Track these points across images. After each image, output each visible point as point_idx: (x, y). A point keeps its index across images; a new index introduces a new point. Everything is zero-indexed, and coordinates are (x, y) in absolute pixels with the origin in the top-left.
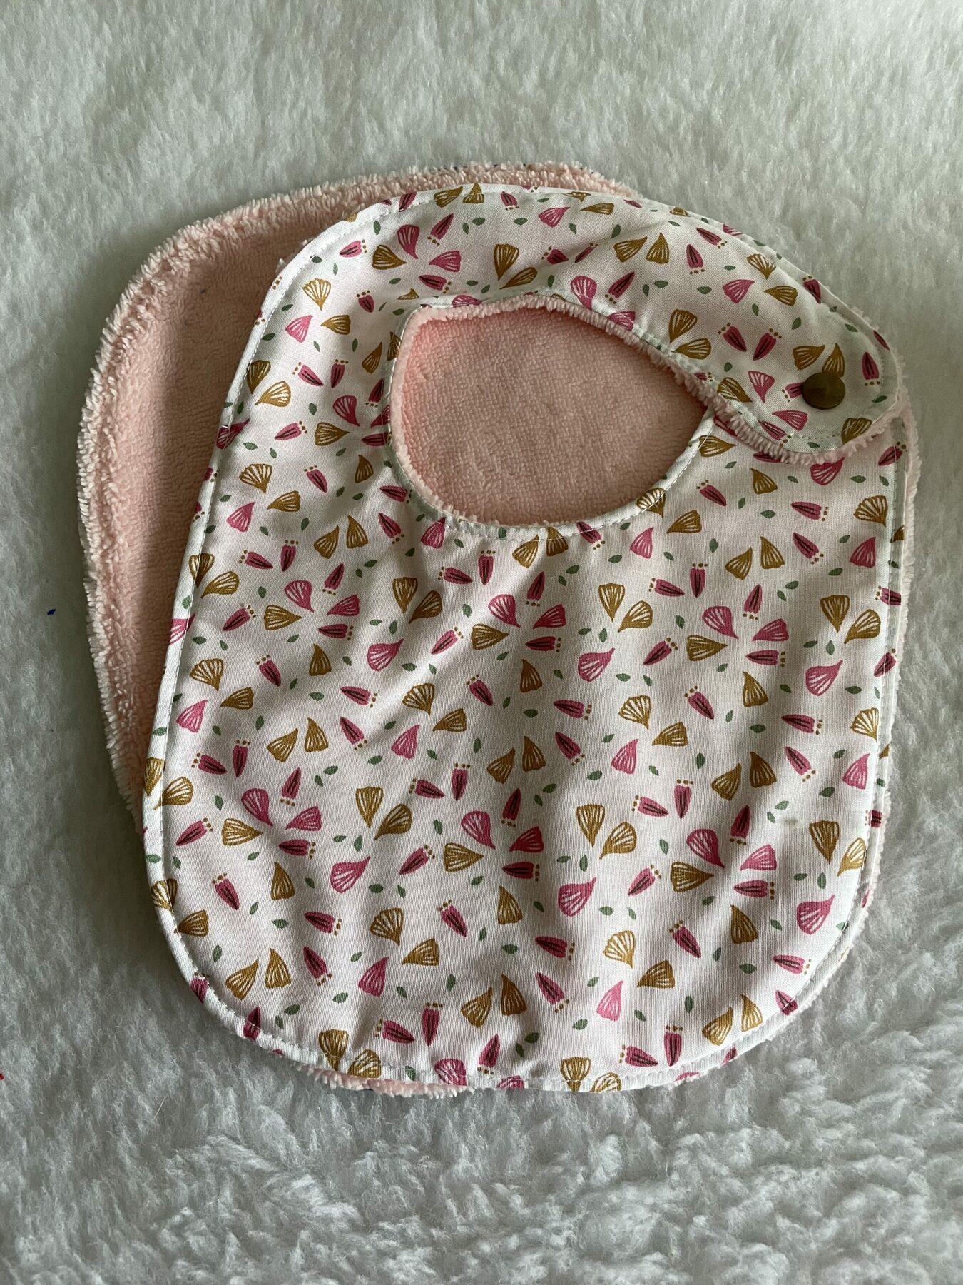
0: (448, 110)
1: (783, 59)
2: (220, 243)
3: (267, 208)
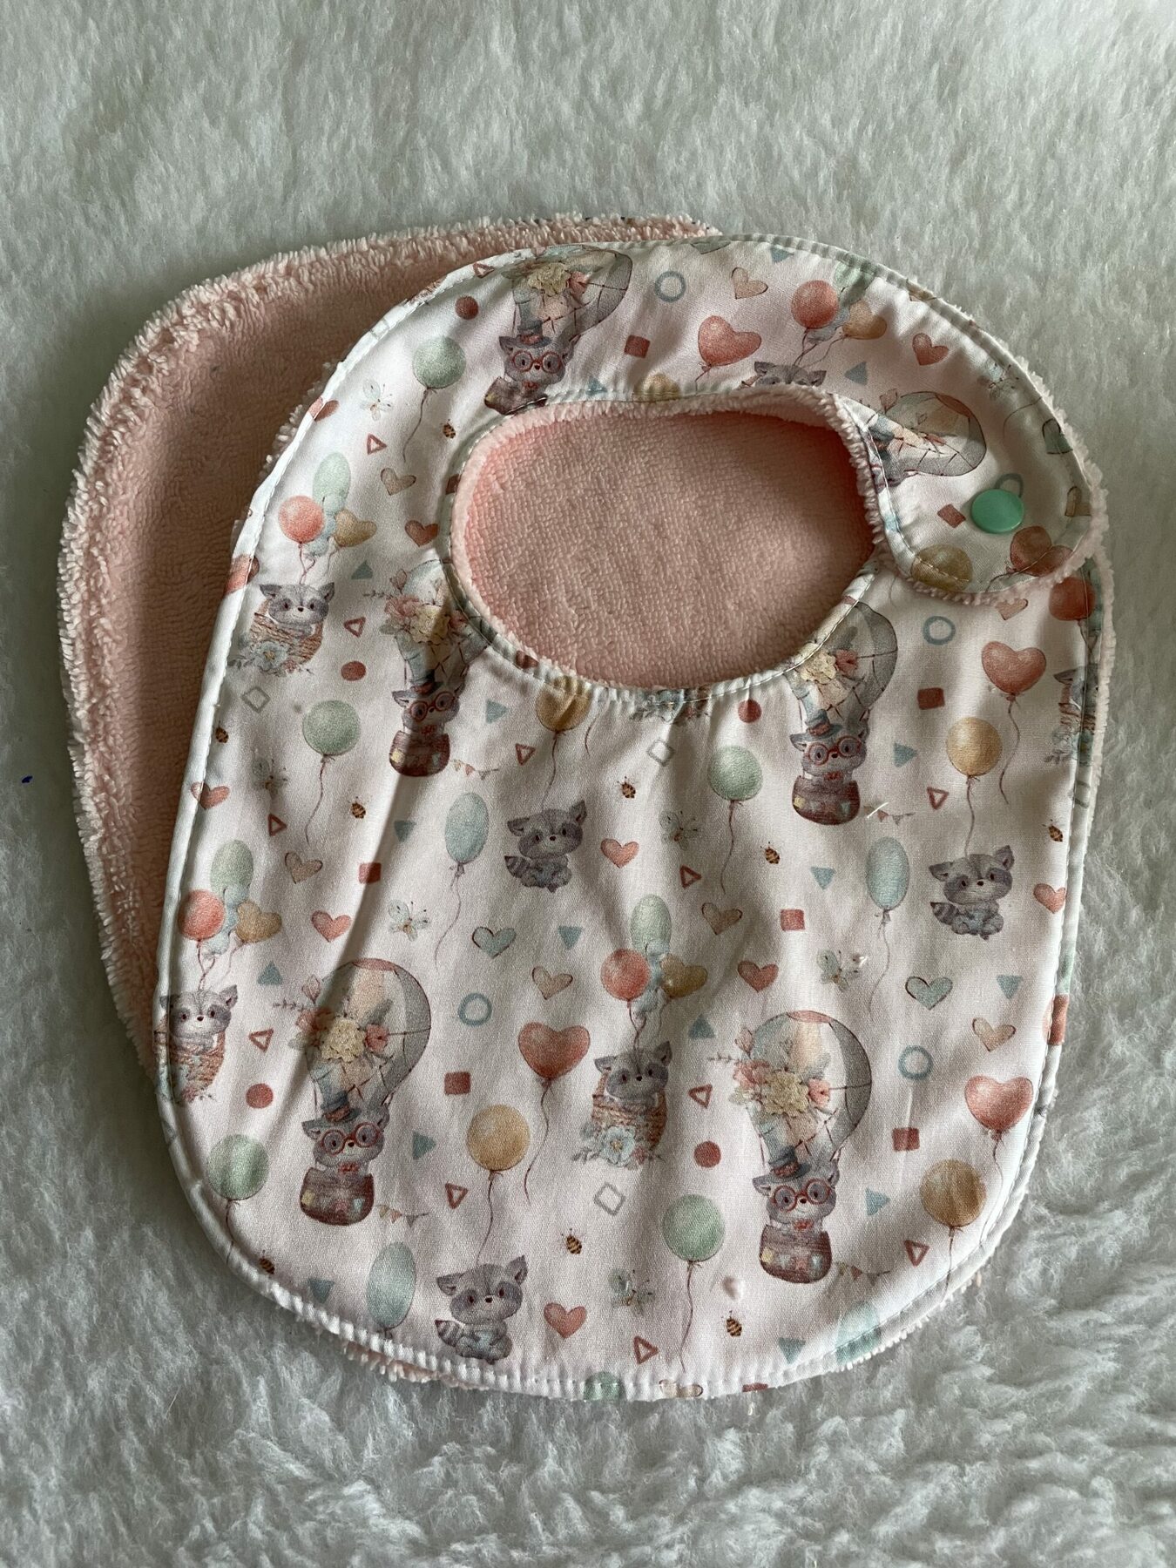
0: (527, 145)
1: (946, 91)
2: (237, 309)
3: (297, 263)
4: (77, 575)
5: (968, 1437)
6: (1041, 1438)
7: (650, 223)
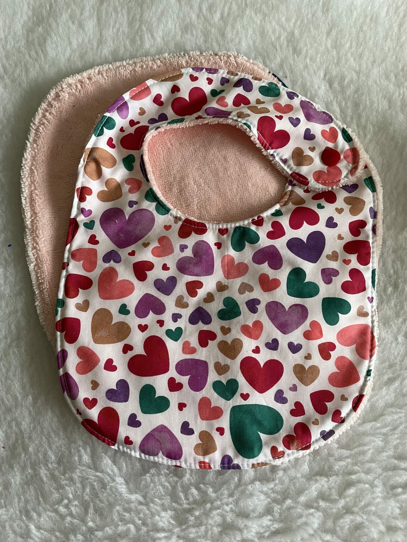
0: (180, 30)
1: (325, 10)
2: (81, 85)
3: (101, 70)
4: (27, 176)
5: (330, 468)
6: (356, 468)
7: (223, 55)
